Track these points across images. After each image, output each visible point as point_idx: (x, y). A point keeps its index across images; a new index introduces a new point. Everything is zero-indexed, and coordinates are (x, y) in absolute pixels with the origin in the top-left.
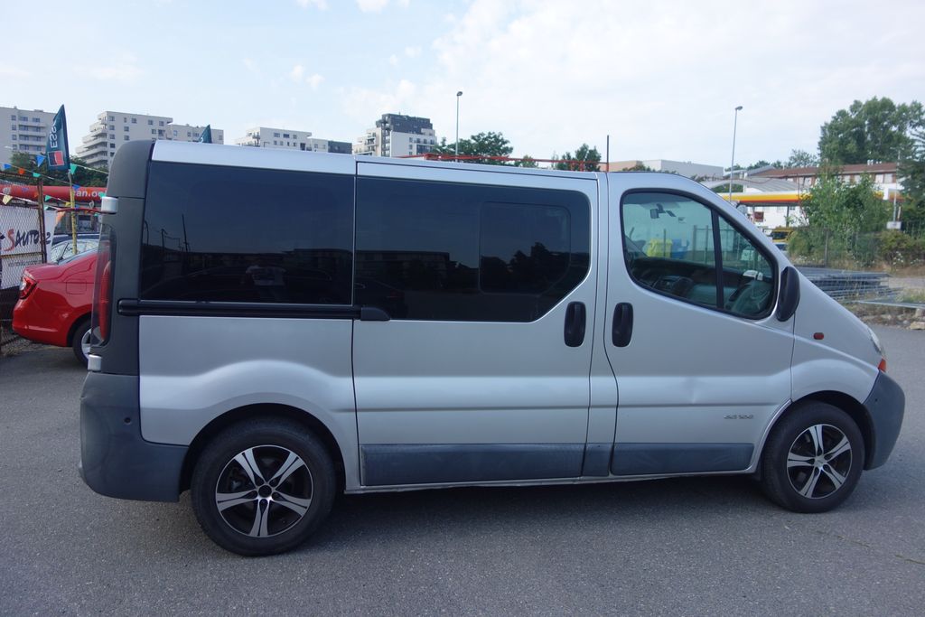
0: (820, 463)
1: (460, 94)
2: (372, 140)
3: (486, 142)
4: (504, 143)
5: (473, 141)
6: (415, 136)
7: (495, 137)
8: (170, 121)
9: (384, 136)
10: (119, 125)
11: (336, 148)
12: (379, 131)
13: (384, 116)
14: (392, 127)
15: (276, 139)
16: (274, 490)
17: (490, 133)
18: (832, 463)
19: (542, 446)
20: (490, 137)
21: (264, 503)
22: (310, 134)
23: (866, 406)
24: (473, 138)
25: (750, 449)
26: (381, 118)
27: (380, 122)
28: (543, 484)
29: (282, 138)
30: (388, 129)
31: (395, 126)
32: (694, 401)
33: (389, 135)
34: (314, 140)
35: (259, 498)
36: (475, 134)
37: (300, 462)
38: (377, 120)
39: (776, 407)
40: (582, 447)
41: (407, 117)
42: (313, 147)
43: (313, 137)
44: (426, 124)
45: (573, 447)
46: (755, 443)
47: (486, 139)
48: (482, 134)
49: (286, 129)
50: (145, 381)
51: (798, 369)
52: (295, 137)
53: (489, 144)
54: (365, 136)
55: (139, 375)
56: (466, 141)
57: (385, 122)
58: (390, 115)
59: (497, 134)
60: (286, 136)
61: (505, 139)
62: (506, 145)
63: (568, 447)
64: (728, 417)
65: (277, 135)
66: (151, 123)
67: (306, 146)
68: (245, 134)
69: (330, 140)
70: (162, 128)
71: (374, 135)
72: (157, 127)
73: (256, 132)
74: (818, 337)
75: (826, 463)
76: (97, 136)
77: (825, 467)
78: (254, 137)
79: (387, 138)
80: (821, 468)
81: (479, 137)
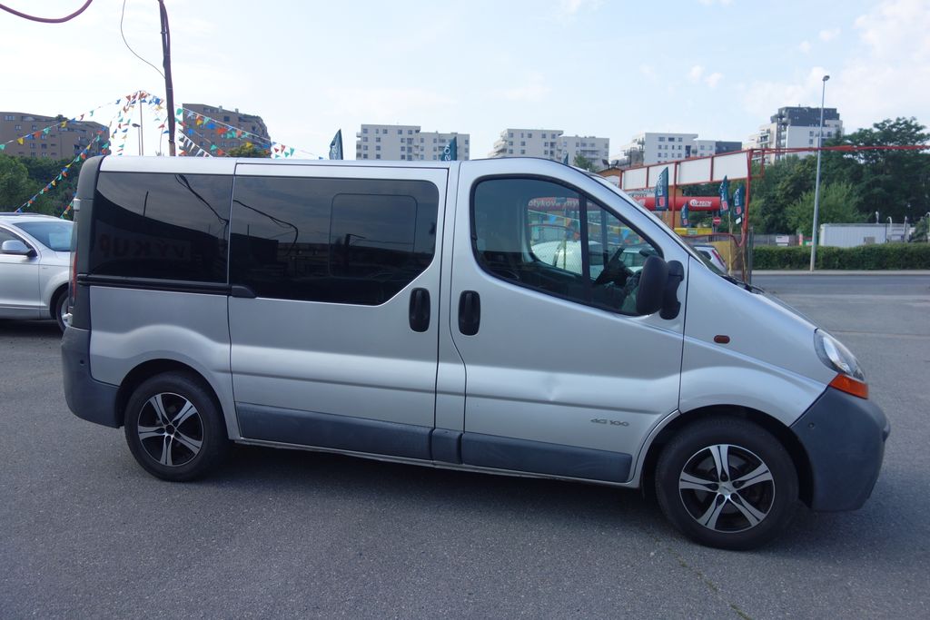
0: (726, 491)
1: (827, 78)
2: (765, 137)
3: (894, 130)
4: (919, 129)
5: (876, 130)
6: (817, 130)
7: (906, 123)
8: (561, 133)
9: (779, 131)
10: (517, 140)
11: (724, 149)
12: (774, 127)
13: (780, 110)
14: (790, 120)
15: (661, 143)
16: (176, 430)
17: (898, 119)
18: (742, 492)
19: (389, 424)
20: (898, 124)
21: (169, 438)
22: (696, 136)
23: (795, 431)
24: (876, 126)
25: (627, 461)
26: (777, 113)
27: (776, 117)
28: (404, 462)
29: (667, 142)
30: (785, 124)
31: (793, 119)
32: (552, 398)
33: (785, 130)
34: (700, 141)
35: (166, 434)
36: (879, 121)
37: (194, 410)
38: (773, 114)
39: (659, 416)
40: (428, 431)
41: (809, 108)
42: (699, 149)
43: (699, 138)
44: (832, 114)
45: (418, 429)
46: (634, 456)
47: (893, 126)
48: (888, 121)
49: (671, 132)
50: (95, 334)
51: (691, 377)
52: (680, 140)
53: (897, 133)
54: (757, 134)
55: (90, 330)
56: (866, 131)
57: (781, 116)
58: (787, 109)
59: (908, 119)
60: (671, 139)
61: (920, 125)
62: (921, 132)
63: (414, 429)
64: (597, 421)
65: (661, 139)
66: (544, 136)
67: (692, 149)
68: (630, 141)
69: (717, 140)
70: (553, 141)
71: (769, 131)
72: (549, 140)
73: (641, 137)
74: (722, 340)
75: (735, 491)
76: (499, 152)
77: (732, 496)
78: (639, 143)
79: (783, 134)
80: (728, 497)
81: (883, 124)
